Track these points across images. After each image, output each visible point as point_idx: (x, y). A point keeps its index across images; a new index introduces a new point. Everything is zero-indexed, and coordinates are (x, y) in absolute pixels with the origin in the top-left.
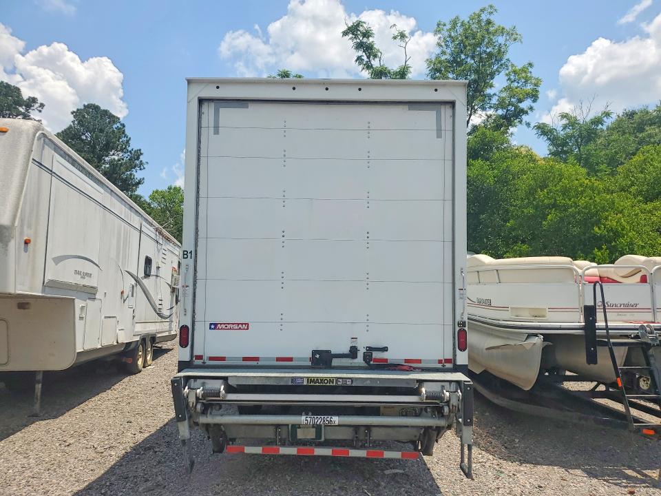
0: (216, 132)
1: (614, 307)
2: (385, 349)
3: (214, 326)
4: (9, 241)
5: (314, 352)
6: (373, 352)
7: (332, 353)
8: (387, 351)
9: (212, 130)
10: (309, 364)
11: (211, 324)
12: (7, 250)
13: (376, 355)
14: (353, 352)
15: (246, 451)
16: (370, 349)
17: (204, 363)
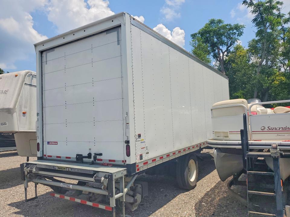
0: (46, 64)
1: (274, 130)
2: (101, 154)
3: (48, 143)
4: (13, 113)
5: (77, 155)
6: (97, 156)
7: (83, 156)
8: (102, 155)
9: (45, 63)
10: (75, 160)
11: (48, 142)
12: (13, 116)
13: (98, 157)
14: (89, 156)
15: (55, 196)
16: (96, 154)
17: (46, 158)
